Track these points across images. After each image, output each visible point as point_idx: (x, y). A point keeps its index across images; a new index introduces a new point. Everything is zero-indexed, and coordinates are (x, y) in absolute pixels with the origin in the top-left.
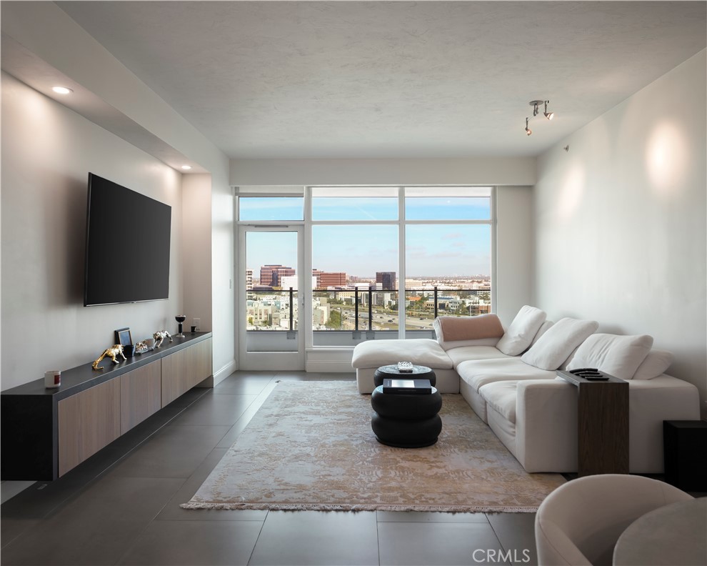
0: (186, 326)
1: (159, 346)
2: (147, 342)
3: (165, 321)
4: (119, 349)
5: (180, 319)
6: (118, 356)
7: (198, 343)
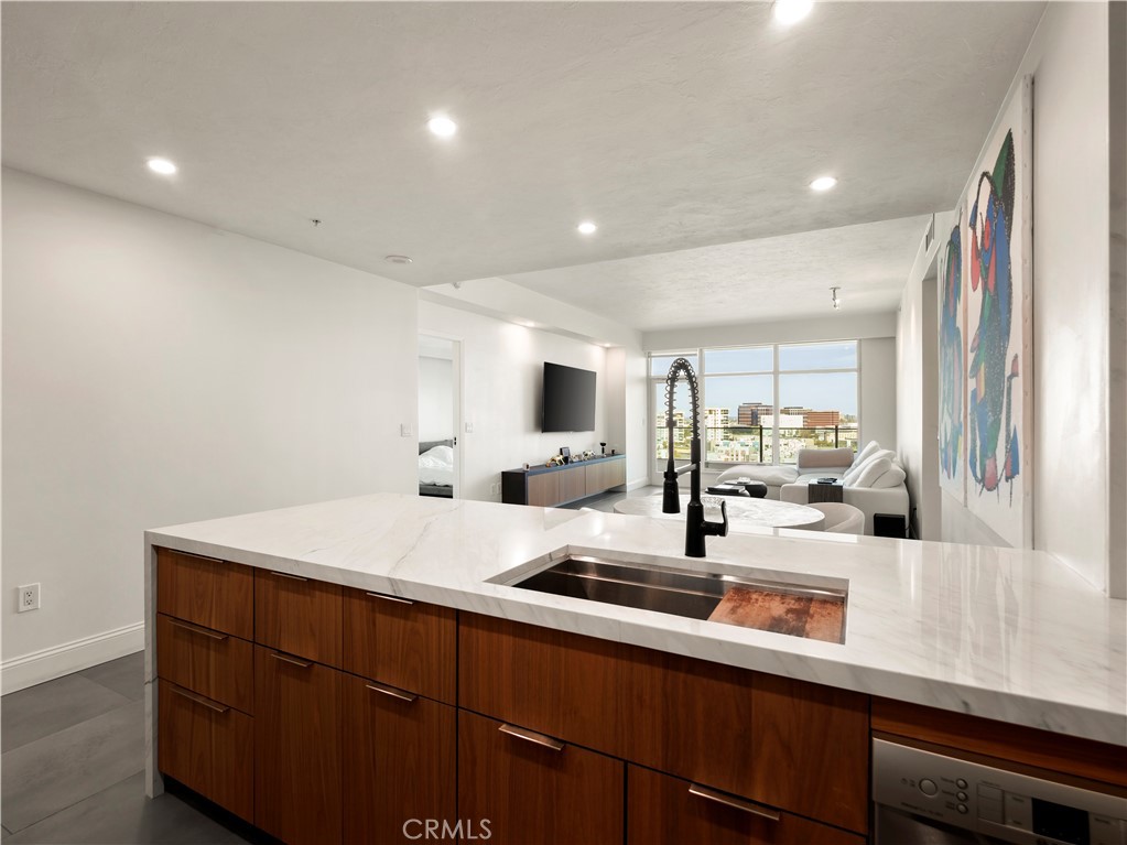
0: (608, 449)
1: (586, 459)
2: (579, 456)
3: (594, 445)
4: (561, 457)
5: (603, 444)
6: (560, 461)
7: (614, 461)
